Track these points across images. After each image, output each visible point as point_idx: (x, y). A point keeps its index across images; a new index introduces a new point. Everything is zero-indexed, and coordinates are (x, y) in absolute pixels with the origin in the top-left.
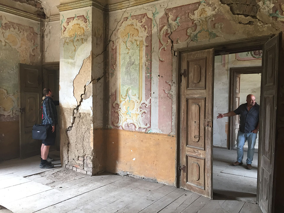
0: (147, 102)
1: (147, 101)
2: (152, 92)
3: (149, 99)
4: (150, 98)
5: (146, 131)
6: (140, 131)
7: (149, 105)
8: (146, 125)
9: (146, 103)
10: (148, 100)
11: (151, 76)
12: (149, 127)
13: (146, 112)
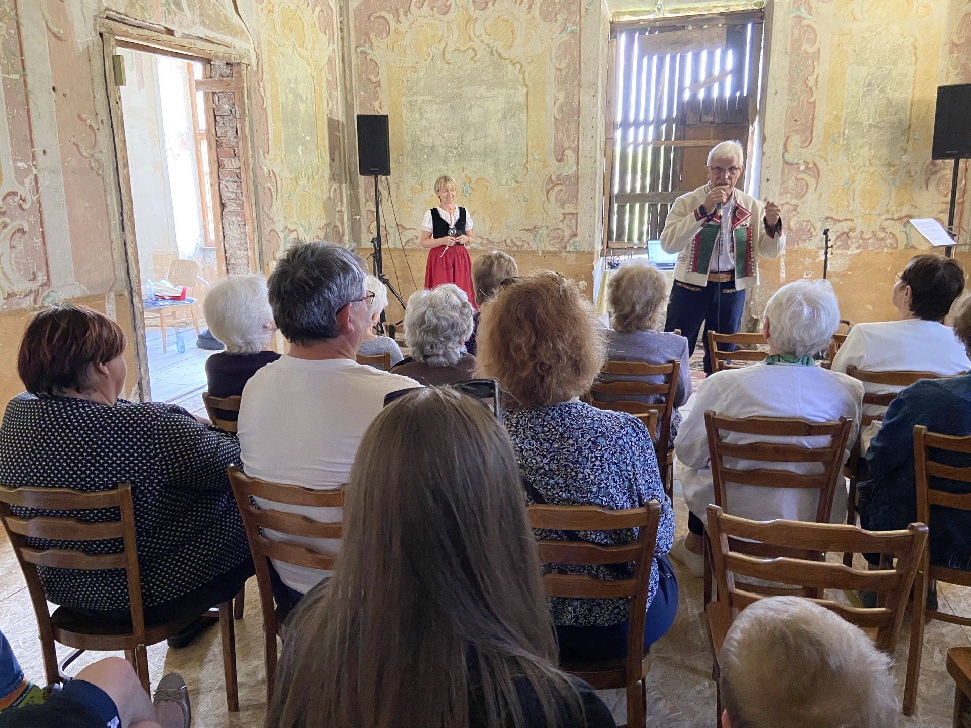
0: (25, 190)
1: (23, 184)
2: (38, 150)
3: (32, 177)
4: (35, 172)
5: (35, 302)
6: (15, 308)
7: (35, 198)
8: (35, 278)
9: (22, 191)
10: (29, 181)
11: (26, 87)
12: (45, 284)
13: (26, 227)
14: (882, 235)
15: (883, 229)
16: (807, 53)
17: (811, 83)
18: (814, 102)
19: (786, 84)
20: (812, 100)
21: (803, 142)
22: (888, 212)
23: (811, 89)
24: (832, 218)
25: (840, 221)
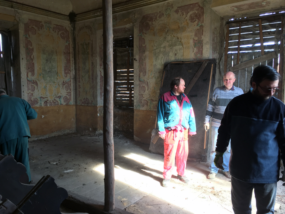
14: (55, 101)
15: (55, 100)
16: (30, 48)
17: (32, 57)
18: (34, 63)
19: (25, 57)
20: (33, 62)
21: (32, 74)
22: (55, 95)
23: (32, 59)
24: (42, 97)
25: (44, 98)
